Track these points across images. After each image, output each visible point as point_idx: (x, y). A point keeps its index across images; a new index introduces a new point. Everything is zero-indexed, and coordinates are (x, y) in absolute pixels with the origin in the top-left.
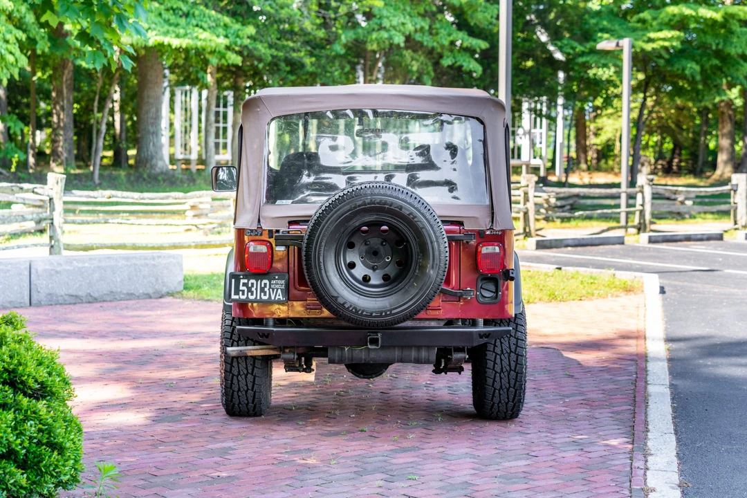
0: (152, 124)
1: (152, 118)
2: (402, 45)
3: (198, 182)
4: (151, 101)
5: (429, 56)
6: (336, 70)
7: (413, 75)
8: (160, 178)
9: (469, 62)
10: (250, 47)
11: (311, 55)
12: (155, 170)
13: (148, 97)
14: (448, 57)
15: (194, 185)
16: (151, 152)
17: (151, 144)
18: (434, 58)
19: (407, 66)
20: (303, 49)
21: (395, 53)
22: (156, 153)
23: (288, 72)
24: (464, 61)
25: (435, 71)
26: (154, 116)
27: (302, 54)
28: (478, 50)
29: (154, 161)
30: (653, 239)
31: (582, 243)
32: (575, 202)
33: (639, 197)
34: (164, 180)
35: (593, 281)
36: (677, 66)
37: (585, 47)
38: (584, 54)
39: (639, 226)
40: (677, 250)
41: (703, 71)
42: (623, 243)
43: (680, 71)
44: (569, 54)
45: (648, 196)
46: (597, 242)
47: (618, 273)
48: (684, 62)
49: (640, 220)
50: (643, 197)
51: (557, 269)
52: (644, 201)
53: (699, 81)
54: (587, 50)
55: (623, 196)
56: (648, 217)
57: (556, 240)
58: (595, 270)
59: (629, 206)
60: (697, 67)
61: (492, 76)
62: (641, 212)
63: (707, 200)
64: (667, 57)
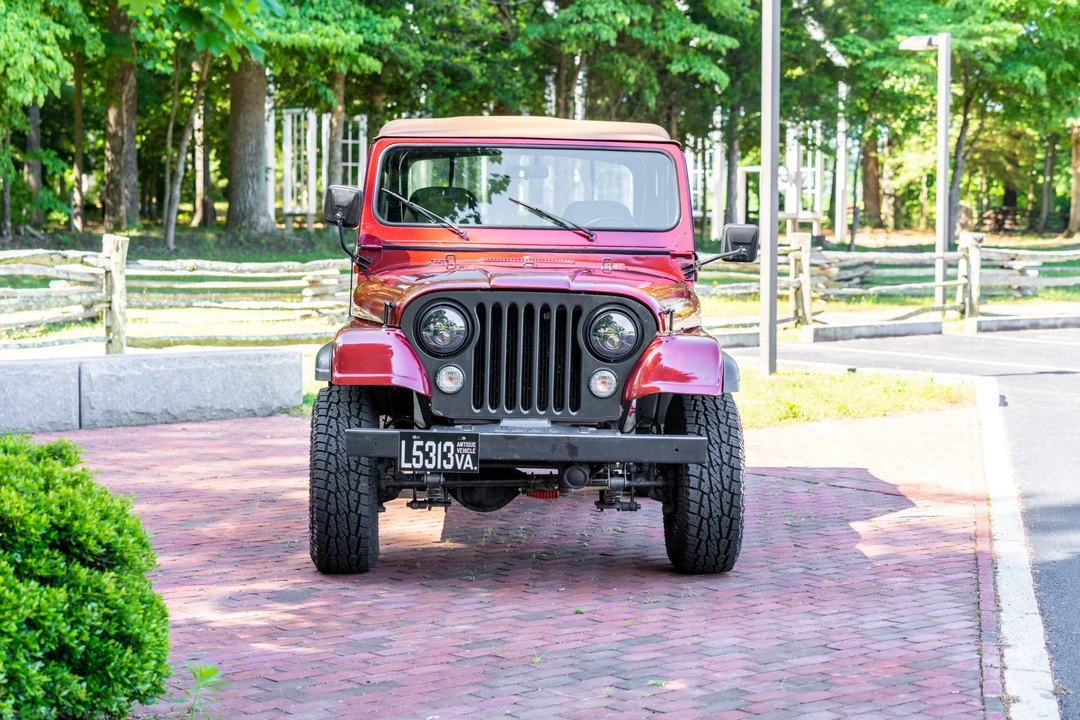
0: (251, 164)
1: (251, 154)
2: (613, 43)
3: (318, 247)
4: (249, 129)
5: (652, 62)
6: (518, 81)
7: (630, 89)
8: (263, 241)
9: (709, 69)
10: (392, 49)
11: (481, 60)
12: (256, 229)
13: (246, 123)
14: (679, 61)
15: (313, 251)
16: (250, 203)
17: (250, 192)
18: (658, 64)
19: (620, 76)
20: (470, 53)
21: (603, 58)
22: (258, 205)
23: (448, 86)
24: (703, 67)
25: (661, 83)
26: (254, 151)
27: (468, 59)
28: (724, 52)
29: (254, 217)
30: (984, 326)
31: (880, 332)
32: (867, 272)
33: (962, 264)
34: (269, 245)
35: (901, 388)
36: (1011, 75)
37: (879, 47)
38: (876, 56)
39: (962, 307)
40: (1020, 343)
41: (1050, 80)
42: (940, 333)
43: (1016, 81)
44: (855, 57)
45: (976, 263)
46: (903, 331)
47: (937, 376)
48: (1022, 67)
49: (964, 299)
50: (969, 266)
51: (849, 370)
52: (969, 271)
53: (1045, 96)
54: (881, 51)
55: (939, 264)
56: (976, 294)
57: (843, 328)
58: (903, 372)
59: (947, 278)
60: (1042, 76)
61: (744, 91)
62: (965, 286)
63: (1058, 269)
64: (998, 60)
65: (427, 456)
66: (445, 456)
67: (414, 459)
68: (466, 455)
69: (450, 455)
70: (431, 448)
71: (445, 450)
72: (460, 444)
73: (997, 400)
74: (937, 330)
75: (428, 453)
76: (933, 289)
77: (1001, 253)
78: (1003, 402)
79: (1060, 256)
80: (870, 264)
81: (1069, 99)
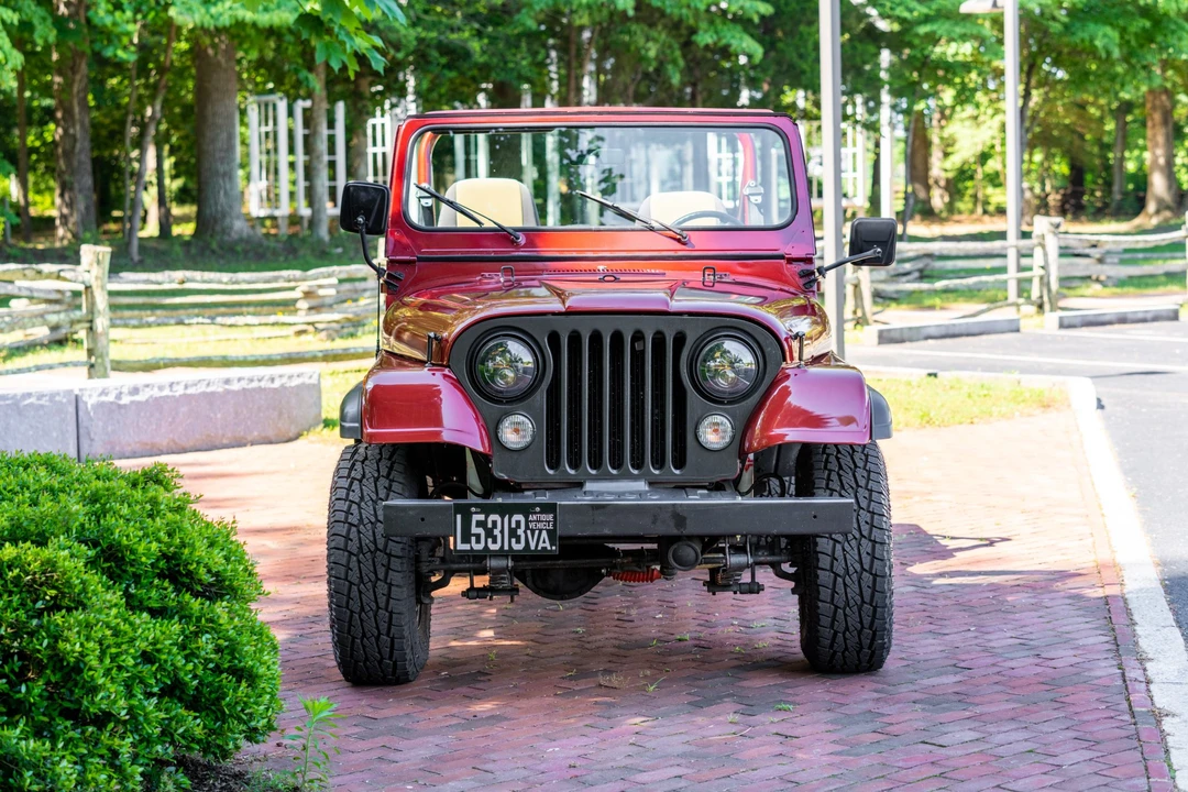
0: (222, 160)
1: (221, 150)
2: (631, 13)
3: (301, 252)
4: (220, 121)
5: (674, 32)
6: (523, 58)
7: (649, 65)
8: (239, 248)
9: (741, 39)
11: (479, 34)
12: (229, 235)
13: (214, 114)
14: (706, 31)
15: (296, 258)
16: (222, 206)
17: (222, 193)
18: (681, 36)
19: (638, 50)
20: (468, 28)
21: (619, 29)
22: (231, 207)
23: (444, 67)
24: (733, 37)
25: (684, 56)
26: (225, 146)
27: (467, 34)
28: (756, 19)
29: (228, 220)
30: (1066, 322)
31: (951, 331)
32: (927, 265)
33: (1038, 252)
34: (246, 252)
35: (986, 392)
36: (1081, 35)
37: (930, 8)
38: (927, 19)
39: (1039, 301)
40: (1109, 339)
41: (1124, 43)
42: (1018, 331)
43: (1087, 43)
44: (902, 21)
45: (1053, 251)
46: (976, 330)
47: (1025, 378)
48: (1092, 27)
49: (1041, 292)
50: (1045, 255)
51: (930, 375)
52: (1046, 261)
53: (1118, 60)
54: (932, 13)
55: (1012, 254)
56: (1054, 286)
57: (910, 329)
58: (987, 374)
59: (1021, 269)
60: (1115, 35)
61: (779, 63)
62: (1042, 278)
63: (1140, 255)
64: (1066, 20)
65: (489, 533)
66: (513, 533)
67: (473, 539)
68: (541, 531)
69: (520, 532)
70: (494, 523)
71: (513, 526)
72: (533, 517)
73: (1095, 403)
74: (1014, 327)
75: (492, 530)
76: (1006, 282)
77: (1080, 240)
78: (1101, 406)
79: (1146, 241)
80: (930, 256)
81: (1145, 63)
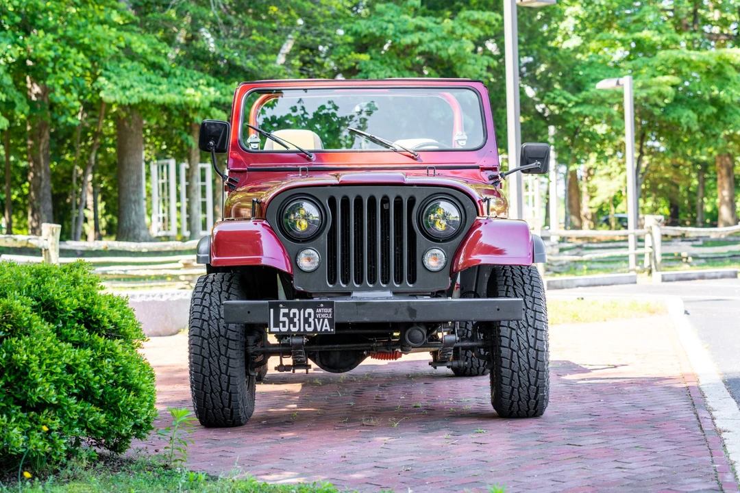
65: (291, 321)
66: (306, 321)
67: (281, 324)
68: (324, 319)
69: (311, 320)
70: (294, 314)
71: (306, 316)
72: (319, 311)
75: (293, 319)
